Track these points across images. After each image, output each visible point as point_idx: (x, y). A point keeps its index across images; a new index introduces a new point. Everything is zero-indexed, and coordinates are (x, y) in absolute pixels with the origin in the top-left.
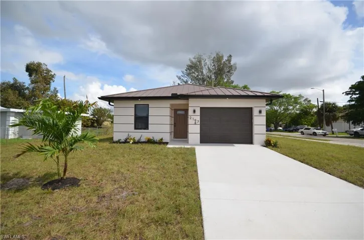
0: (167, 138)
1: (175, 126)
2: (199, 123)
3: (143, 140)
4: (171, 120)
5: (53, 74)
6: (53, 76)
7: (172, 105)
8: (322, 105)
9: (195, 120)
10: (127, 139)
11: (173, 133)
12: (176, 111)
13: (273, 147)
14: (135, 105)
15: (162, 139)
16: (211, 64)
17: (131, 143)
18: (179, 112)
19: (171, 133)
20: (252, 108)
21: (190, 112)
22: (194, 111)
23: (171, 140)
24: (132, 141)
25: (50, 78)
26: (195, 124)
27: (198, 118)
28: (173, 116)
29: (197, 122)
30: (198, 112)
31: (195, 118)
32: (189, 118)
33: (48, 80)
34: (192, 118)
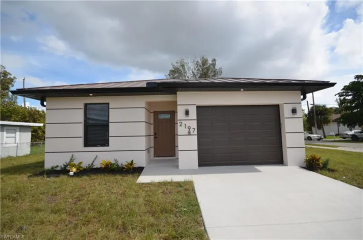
0: (140, 159)
1: (155, 138)
2: (196, 133)
3: (97, 165)
4: (148, 129)
5: (12, 77)
6: (12, 80)
7: (149, 104)
8: (312, 108)
9: (189, 128)
10: (66, 166)
11: (152, 150)
12: (156, 114)
13: (321, 169)
14: (86, 105)
15: (132, 163)
16: (195, 69)
17: (72, 173)
18: (162, 117)
19: (148, 150)
20: (278, 106)
21: (180, 115)
22: (187, 113)
23: (150, 161)
24: (74, 170)
25: (8, 83)
26: (189, 134)
27: (194, 125)
28: (152, 122)
29: (192, 130)
30: (193, 114)
31: (188, 123)
32: (179, 124)
33: (6, 84)
34: (183, 125)
